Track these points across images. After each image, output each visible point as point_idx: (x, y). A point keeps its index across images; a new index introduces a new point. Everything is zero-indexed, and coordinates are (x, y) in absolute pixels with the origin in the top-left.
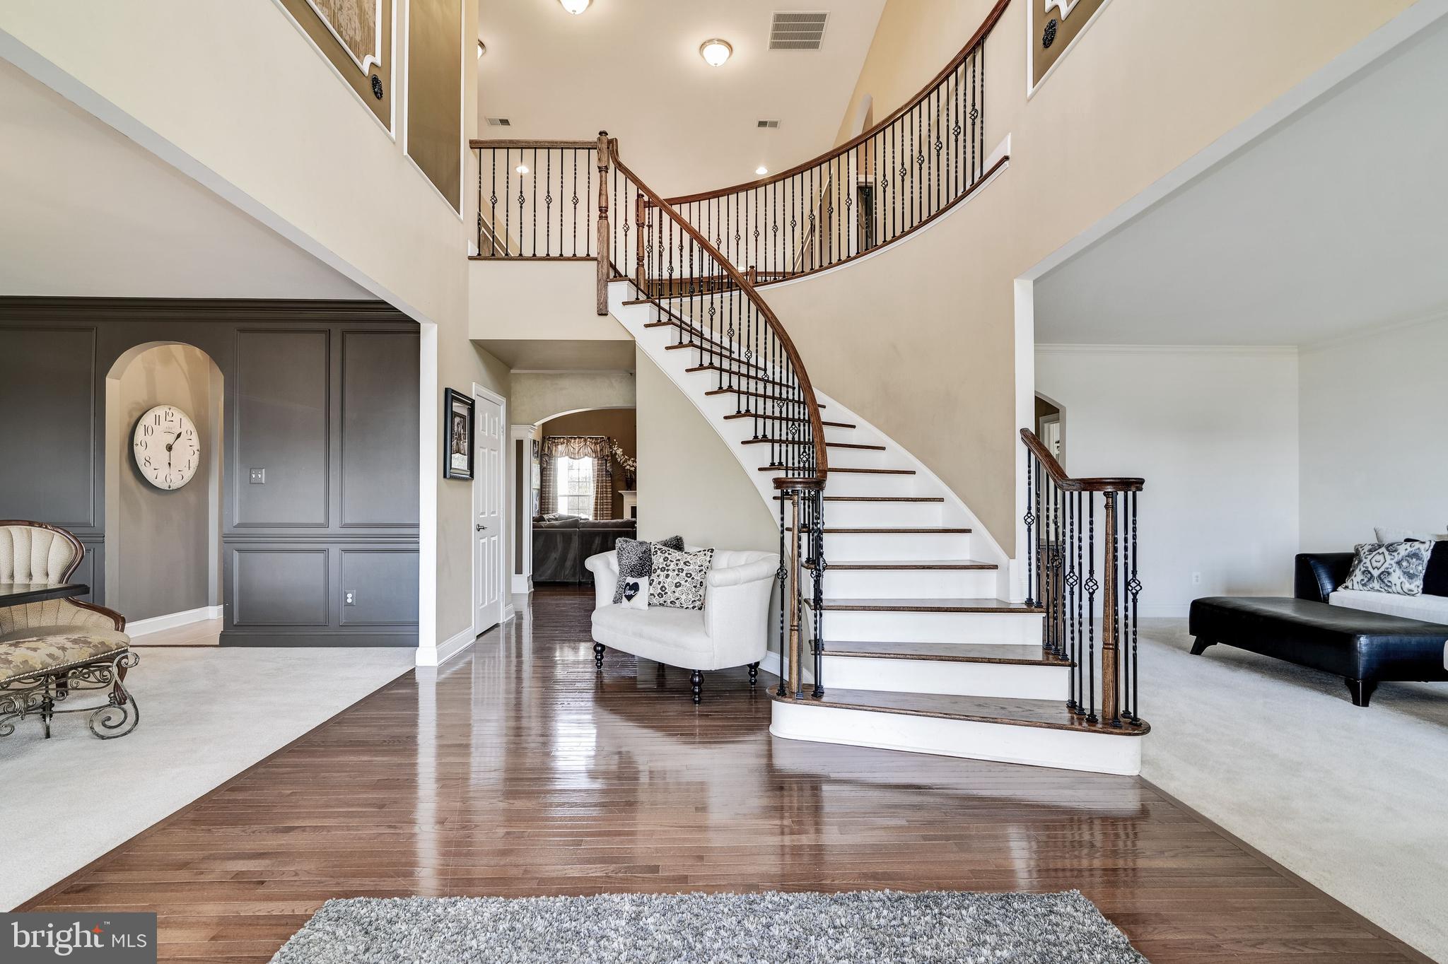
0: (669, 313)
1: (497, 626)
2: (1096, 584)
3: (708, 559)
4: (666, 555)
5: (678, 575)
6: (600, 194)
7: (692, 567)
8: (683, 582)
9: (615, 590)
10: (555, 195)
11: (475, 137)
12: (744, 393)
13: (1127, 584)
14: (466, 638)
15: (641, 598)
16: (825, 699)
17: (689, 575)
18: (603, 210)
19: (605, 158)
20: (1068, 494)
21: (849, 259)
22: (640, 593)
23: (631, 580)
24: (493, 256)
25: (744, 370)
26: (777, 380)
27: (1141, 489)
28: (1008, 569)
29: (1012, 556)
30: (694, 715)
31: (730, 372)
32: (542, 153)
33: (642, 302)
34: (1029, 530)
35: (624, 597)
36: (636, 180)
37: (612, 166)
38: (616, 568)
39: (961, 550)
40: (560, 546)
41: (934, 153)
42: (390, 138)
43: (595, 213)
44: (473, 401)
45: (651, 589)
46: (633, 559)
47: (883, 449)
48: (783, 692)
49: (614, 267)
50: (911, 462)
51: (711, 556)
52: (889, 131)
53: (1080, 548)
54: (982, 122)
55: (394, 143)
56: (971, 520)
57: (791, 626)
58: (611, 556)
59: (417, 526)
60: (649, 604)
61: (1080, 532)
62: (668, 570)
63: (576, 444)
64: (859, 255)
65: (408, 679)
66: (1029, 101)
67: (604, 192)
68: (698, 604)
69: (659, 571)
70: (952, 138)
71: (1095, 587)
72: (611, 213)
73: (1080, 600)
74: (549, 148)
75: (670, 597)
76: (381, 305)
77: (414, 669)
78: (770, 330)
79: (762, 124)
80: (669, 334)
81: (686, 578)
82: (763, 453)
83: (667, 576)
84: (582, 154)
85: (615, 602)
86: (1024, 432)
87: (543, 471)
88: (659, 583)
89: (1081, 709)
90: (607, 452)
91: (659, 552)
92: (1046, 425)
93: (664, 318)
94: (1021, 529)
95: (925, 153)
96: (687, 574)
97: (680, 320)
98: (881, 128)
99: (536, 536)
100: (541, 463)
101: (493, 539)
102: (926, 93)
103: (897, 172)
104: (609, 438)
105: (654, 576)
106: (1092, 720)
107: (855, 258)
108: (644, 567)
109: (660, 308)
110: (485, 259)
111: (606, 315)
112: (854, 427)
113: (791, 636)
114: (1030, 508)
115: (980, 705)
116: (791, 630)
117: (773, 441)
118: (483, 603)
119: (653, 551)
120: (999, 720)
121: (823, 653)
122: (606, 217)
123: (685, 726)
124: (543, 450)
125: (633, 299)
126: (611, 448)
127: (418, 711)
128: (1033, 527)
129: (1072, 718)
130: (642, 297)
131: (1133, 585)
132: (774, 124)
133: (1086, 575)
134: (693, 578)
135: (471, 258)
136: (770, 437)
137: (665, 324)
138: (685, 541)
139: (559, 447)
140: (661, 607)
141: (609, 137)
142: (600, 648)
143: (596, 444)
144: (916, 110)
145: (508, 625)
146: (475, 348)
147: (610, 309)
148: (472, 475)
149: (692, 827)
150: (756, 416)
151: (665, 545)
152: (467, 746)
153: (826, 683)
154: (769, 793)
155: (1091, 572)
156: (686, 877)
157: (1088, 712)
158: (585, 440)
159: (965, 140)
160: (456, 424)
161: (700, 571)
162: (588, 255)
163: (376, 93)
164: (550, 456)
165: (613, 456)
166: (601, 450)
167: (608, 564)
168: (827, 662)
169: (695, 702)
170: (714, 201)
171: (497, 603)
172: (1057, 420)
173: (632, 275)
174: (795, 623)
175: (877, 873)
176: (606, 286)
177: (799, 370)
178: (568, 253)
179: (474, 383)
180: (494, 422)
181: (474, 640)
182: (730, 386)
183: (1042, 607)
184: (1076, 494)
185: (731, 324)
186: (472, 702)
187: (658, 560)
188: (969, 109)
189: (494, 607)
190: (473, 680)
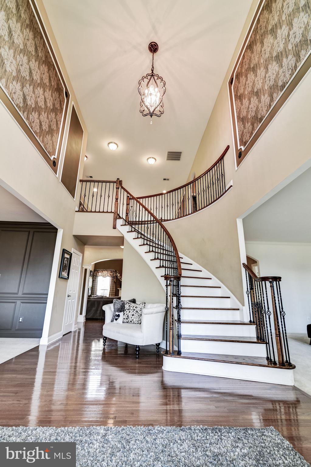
0: (135, 229)
1: (71, 332)
2: (270, 313)
3: (144, 306)
4: (130, 304)
5: (133, 311)
6: (116, 195)
7: (138, 309)
8: (135, 314)
9: (112, 317)
10: (103, 195)
11: (81, 179)
12: (157, 252)
13: (281, 312)
14: (59, 335)
15: (120, 320)
16: (182, 355)
17: (137, 312)
18: (117, 199)
19: (118, 185)
20: (258, 282)
21: (189, 214)
22: (120, 318)
23: (117, 313)
24: (83, 211)
25: (157, 246)
26: (167, 249)
27: (281, 281)
28: (243, 310)
29: (244, 305)
30: (136, 363)
31: (153, 246)
32: (100, 184)
33: (127, 225)
34: (248, 296)
35: (114, 319)
36: (127, 191)
37: (120, 187)
38: (113, 309)
39: (227, 304)
40: (96, 305)
41: (212, 185)
42: (56, 177)
43: (114, 200)
44: (72, 254)
45: (124, 317)
46: (118, 306)
47: (201, 271)
48: (167, 353)
49: (119, 215)
50: (210, 275)
51: (145, 305)
52: (199, 180)
53: (264, 300)
54: (224, 177)
55: (57, 178)
56: (229, 294)
57: (170, 328)
58: (111, 305)
59: (47, 294)
60: (123, 322)
61: (263, 295)
62: (130, 310)
63: (105, 273)
64: (192, 213)
65: (36, 349)
66: (236, 171)
67: (117, 194)
68: (139, 322)
69: (127, 310)
70: (217, 181)
71: (270, 314)
72: (119, 200)
73: (266, 319)
74: (102, 182)
75: (130, 319)
76: (49, 224)
77: (38, 346)
78: (165, 233)
79: (165, 179)
80: (134, 235)
81: (136, 313)
82: (162, 271)
83: (130, 312)
84: (112, 184)
85: (112, 322)
86: (243, 264)
87: (93, 281)
88: (127, 314)
89: (271, 360)
90: (115, 275)
91: (127, 303)
92: (254, 267)
93: (133, 230)
94: (246, 296)
95: (209, 186)
96: (136, 311)
97: (138, 231)
98: (197, 179)
99: (88, 301)
100: (93, 278)
101: (73, 300)
102: (209, 170)
103: (202, 191)
104: (116, 271)
105: (125, 312)
106: (275, 363)
107: (191, 214)
108: (122, 309)
109: (132, 227)
110: (81, 212)
111: (116, 228)
112: (192, 264)
113: (170, 331)
114: (248, 289)
115: (236, 358)
116: (170, 329)
117: (165, 267)
118: (67, 323)
119: (125, 303)
120: (242, 363)
121: (181, 338)
122: (118, 201)
123: (132, 366)
124: (94, 274)
125: (124, 224)
126: (116, 274)
127: (38, 360)
128: (249, 295)
129: (268, 363)
130: (127, 224)
131: (283, 313)
132: (168, 180)
133: (267, 310)
134: (138, 313)
135: (76, 211)
136: (165, 266)
137: (133, 231)
138: (136, 300)
139: (99, 273)
140: (127, 323)
141: (120, 180)
142: (105, 339)
143: (111, 272)
144: (206, 175)
145: (75, 332)
146: (74, 238)
147: (117, 227)
148: (68, 277)
149: (130, 402)
150: (160, 259)
151: (130, 301)
152: (55, 372)
153: (183, 350)
154: (160, 390)
155: (268, 308)
156: (126, 421)
157: (273, 360)
158: (108, 271)
159: (220, 182)
160: (65, 260)
161: (141, 310)
162: (111, 211)
163: (54, 165)
164: (96, 276)
165: (117, 276)
166: (113, 275)
167: (110, 308)
168: (182, 342)
169: (137, 358)
170: (150, 198)
171: (72, 324)
172: (257, 265)
173: (124, 217)
174: (171, 327)
175: (198, 420)
176: (116, 220)
177: (173, 244)
178: (105, 211)
179: (73, 248)
180: (78, 261)
181: (62, 336)
182: (153, 250)
183: (255, 323)
184: (261, 282)
185: (153, 232)
186: (59, 357)
187: (127, 306)
188: (221, 174)
189: (70, 325)
190: (60, 350)
